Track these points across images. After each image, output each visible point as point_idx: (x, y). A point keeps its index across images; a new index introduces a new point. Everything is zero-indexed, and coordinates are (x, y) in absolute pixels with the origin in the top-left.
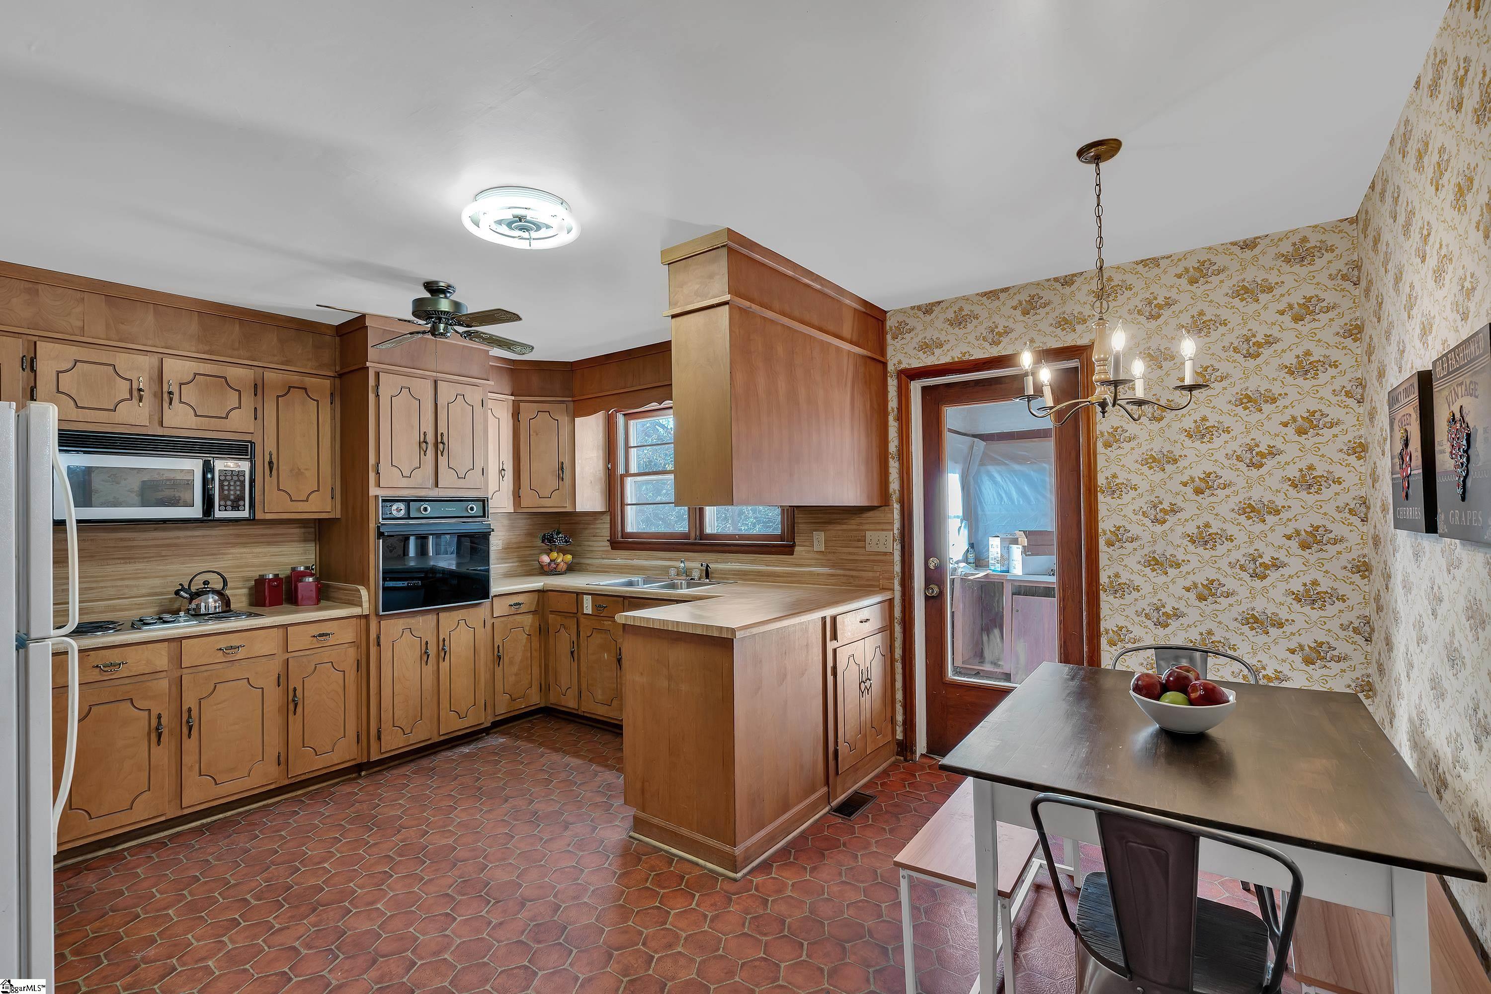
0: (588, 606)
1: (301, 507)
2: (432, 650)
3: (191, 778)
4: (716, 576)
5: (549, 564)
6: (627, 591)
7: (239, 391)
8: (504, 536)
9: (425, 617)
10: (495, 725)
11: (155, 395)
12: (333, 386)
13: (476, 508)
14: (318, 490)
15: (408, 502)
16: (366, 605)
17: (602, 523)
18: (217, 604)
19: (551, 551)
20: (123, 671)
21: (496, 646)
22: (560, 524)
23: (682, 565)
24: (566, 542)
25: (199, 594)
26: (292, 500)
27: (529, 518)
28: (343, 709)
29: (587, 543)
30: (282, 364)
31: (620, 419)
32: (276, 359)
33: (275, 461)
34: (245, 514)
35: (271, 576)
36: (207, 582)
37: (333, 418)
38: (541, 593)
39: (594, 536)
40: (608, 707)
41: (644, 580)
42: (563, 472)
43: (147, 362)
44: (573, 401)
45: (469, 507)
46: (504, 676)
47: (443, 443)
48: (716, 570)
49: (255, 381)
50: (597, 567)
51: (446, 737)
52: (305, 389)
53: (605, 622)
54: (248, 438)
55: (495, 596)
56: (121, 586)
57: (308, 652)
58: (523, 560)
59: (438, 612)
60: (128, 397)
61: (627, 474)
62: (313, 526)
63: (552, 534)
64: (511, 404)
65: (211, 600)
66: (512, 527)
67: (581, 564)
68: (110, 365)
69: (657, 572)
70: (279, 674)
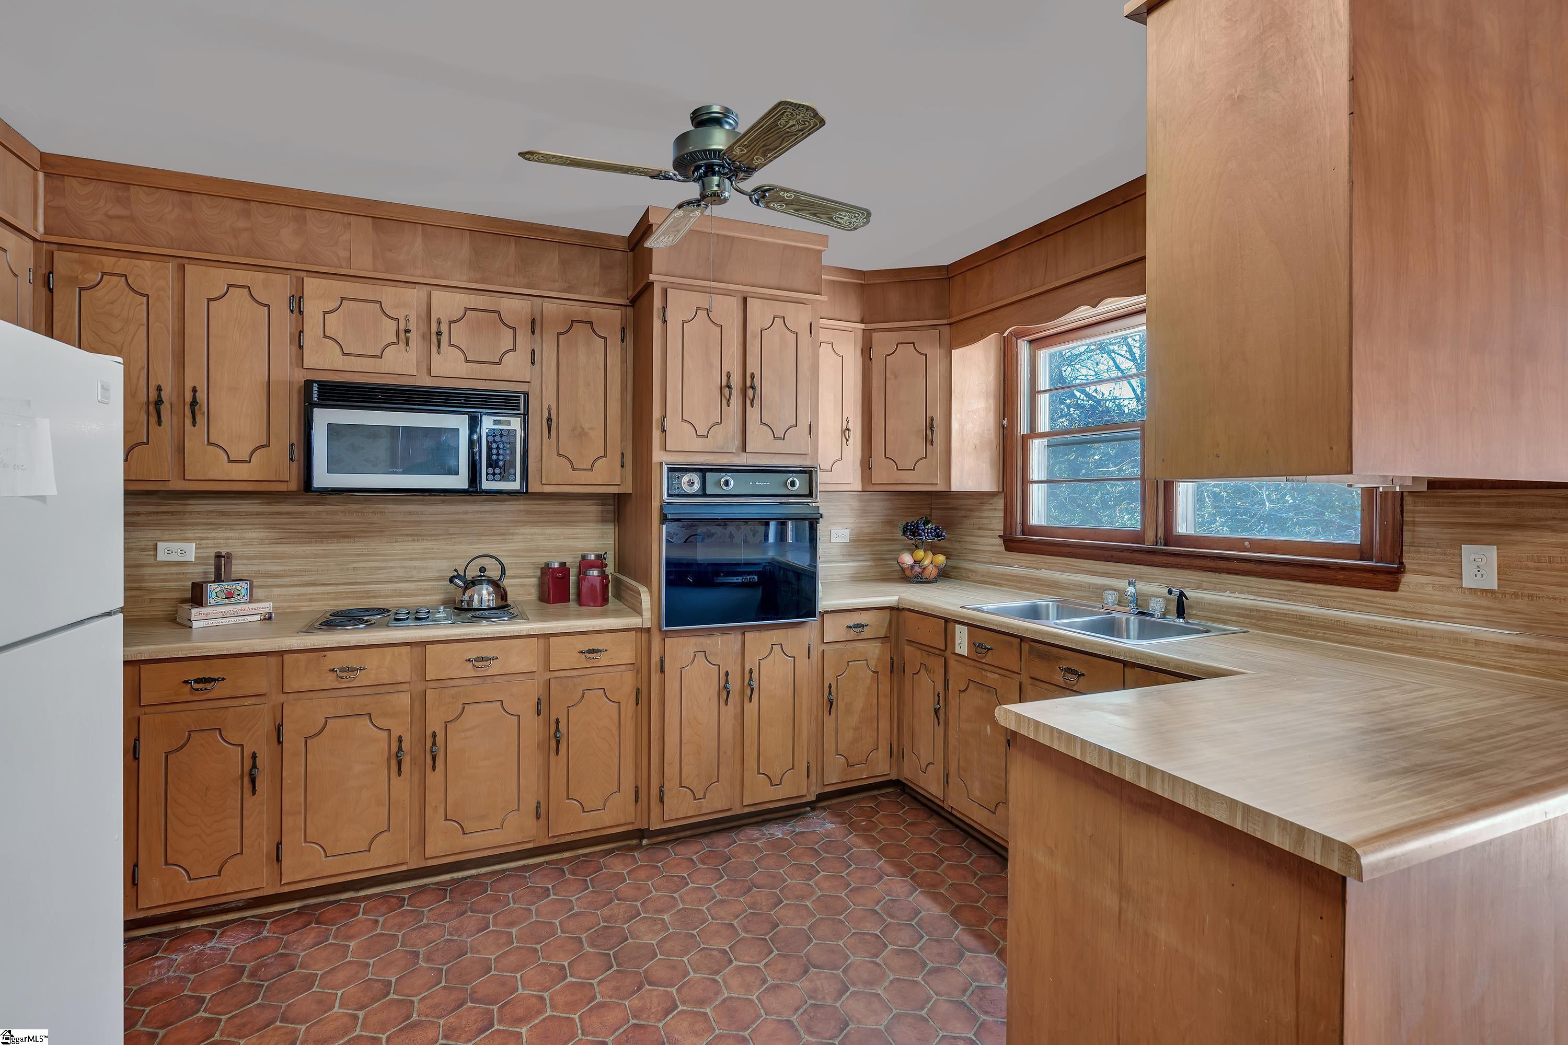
0: (962, 642)
1: (584, 477)
2: (735, 684)
3: (436, 823)
4: (1199, 613)
5: (912, 567)
6: (1027, 629)
7: (514, 329)
8: (852, 523)
9: (725, 637)
10: (821, 797)
11: (424, 337)
12: (624, 318)
13: (799, 484)
14: (605, 456)
15: (703, 471)
16: (647, 614)
17: (992, 510)
18: (491, 598)
19: (917, 547)
20: (362, 679)
21: (826, 685)
22: (931, 509)
23: (1131, 589)
24: (938, 536)
25: (474, 583)
26: (574, 469)
27: (889, 500)
28: (617, 754)
29: (969, 539)
30: (564, 291)
31: (1024, 349)
32: (557, 285)
33: (554, 417)
34: (515, 485)
35: (556, 565)
36: (483, 569)
37: (624, 361)
38: (895, 610)
39: (980, 529)
40: (990, 814)
41: (1058, 606)
42: (932, 430)
43: (414, 296)
44: (950, 324)
45: (789, 481)
46: (837, 729)
47: (753, 387)
48: (1198, 603)
49: (532, 315)
50: (983, 576)
51: (752, 809)
52: (591, 323)
53: (989, 674)
54: (524, 388)
55: (827, 612)
56: (410, 567)
57: (575, 673)
58: (879, 559)
59: (743, 630)
60: (395, 340)
61: (1033, 433)
62: (612, 503)
63: (917, 523)
64: (860, 334)
65: (485, 592)
66: (864, 512)
67: (959, 568)
68: (376, 302)
69: (1082, 594)
70: (539, 699)
